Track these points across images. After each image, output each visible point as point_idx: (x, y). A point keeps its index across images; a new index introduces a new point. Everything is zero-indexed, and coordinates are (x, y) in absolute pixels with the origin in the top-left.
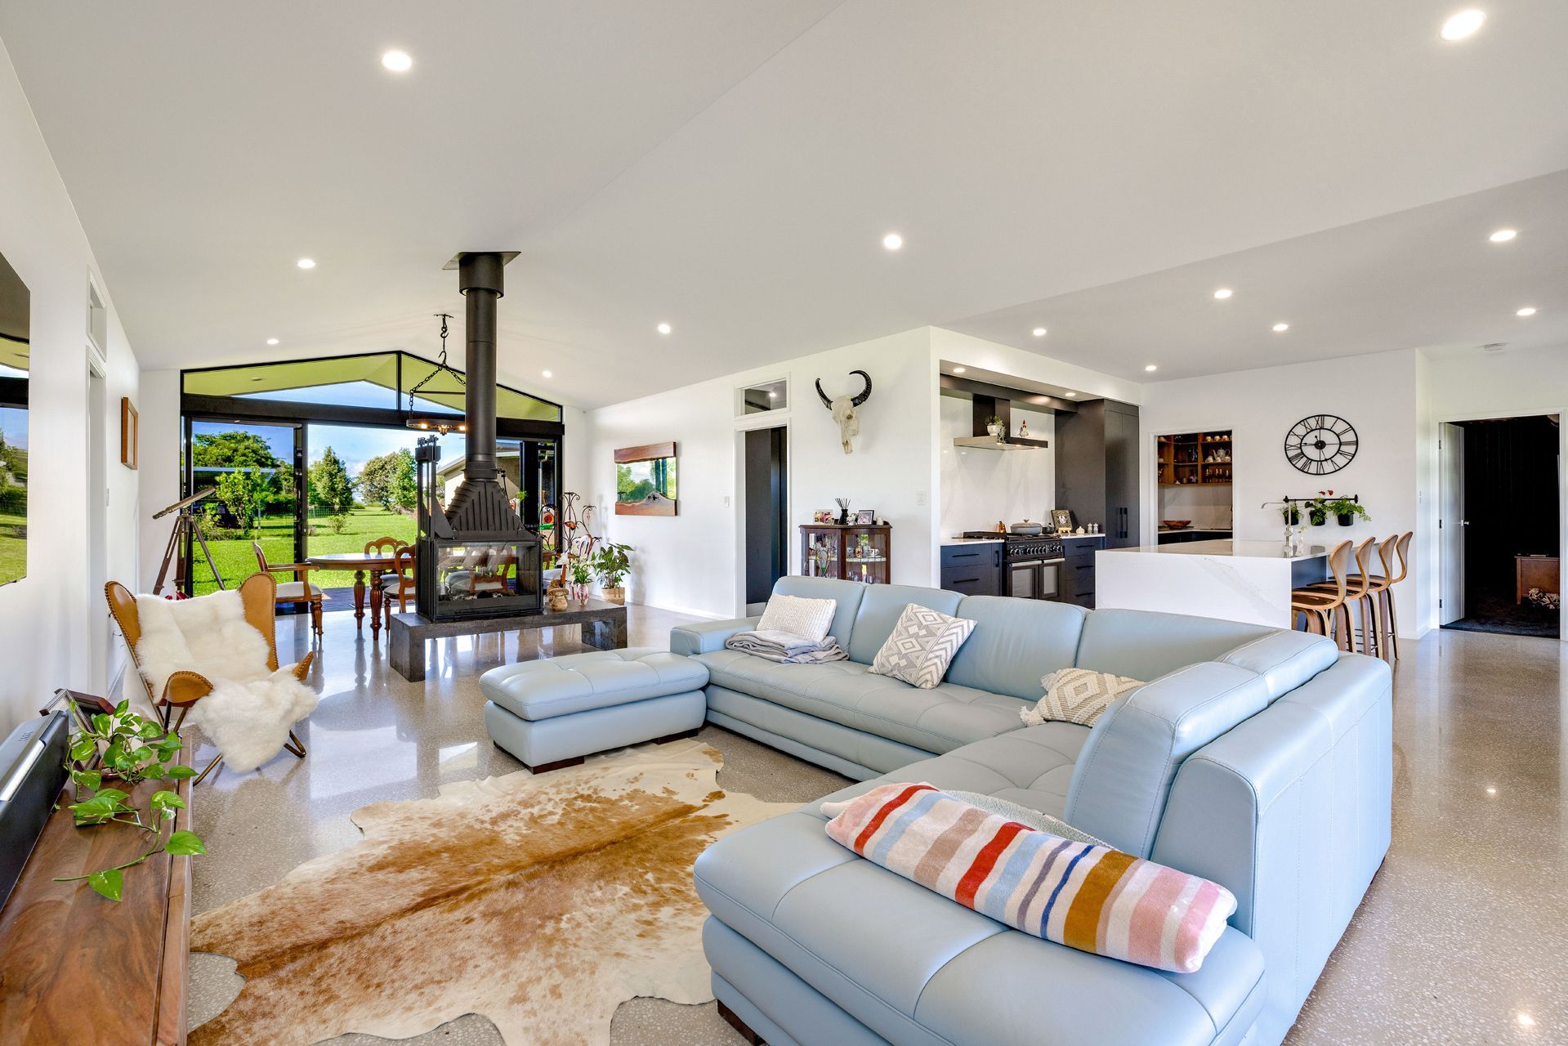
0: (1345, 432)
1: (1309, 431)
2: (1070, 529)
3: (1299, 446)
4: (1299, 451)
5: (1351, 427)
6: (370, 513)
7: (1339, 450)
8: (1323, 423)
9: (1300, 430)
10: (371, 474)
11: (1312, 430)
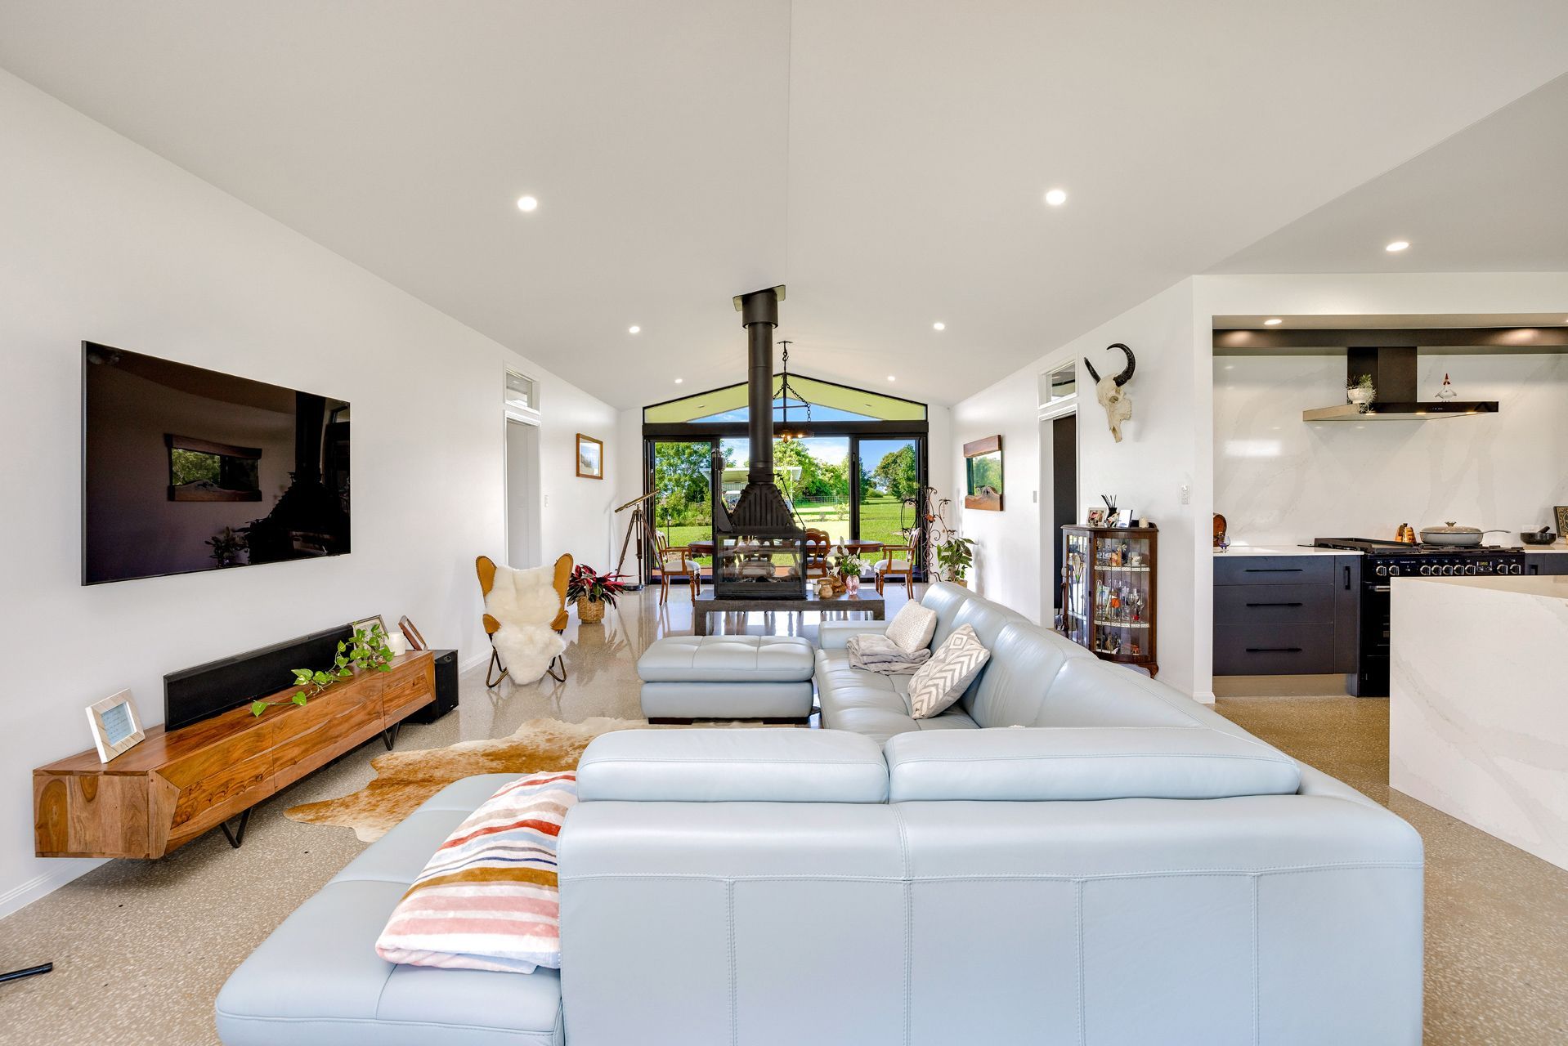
6: (887, 501)
10: (885, 468)
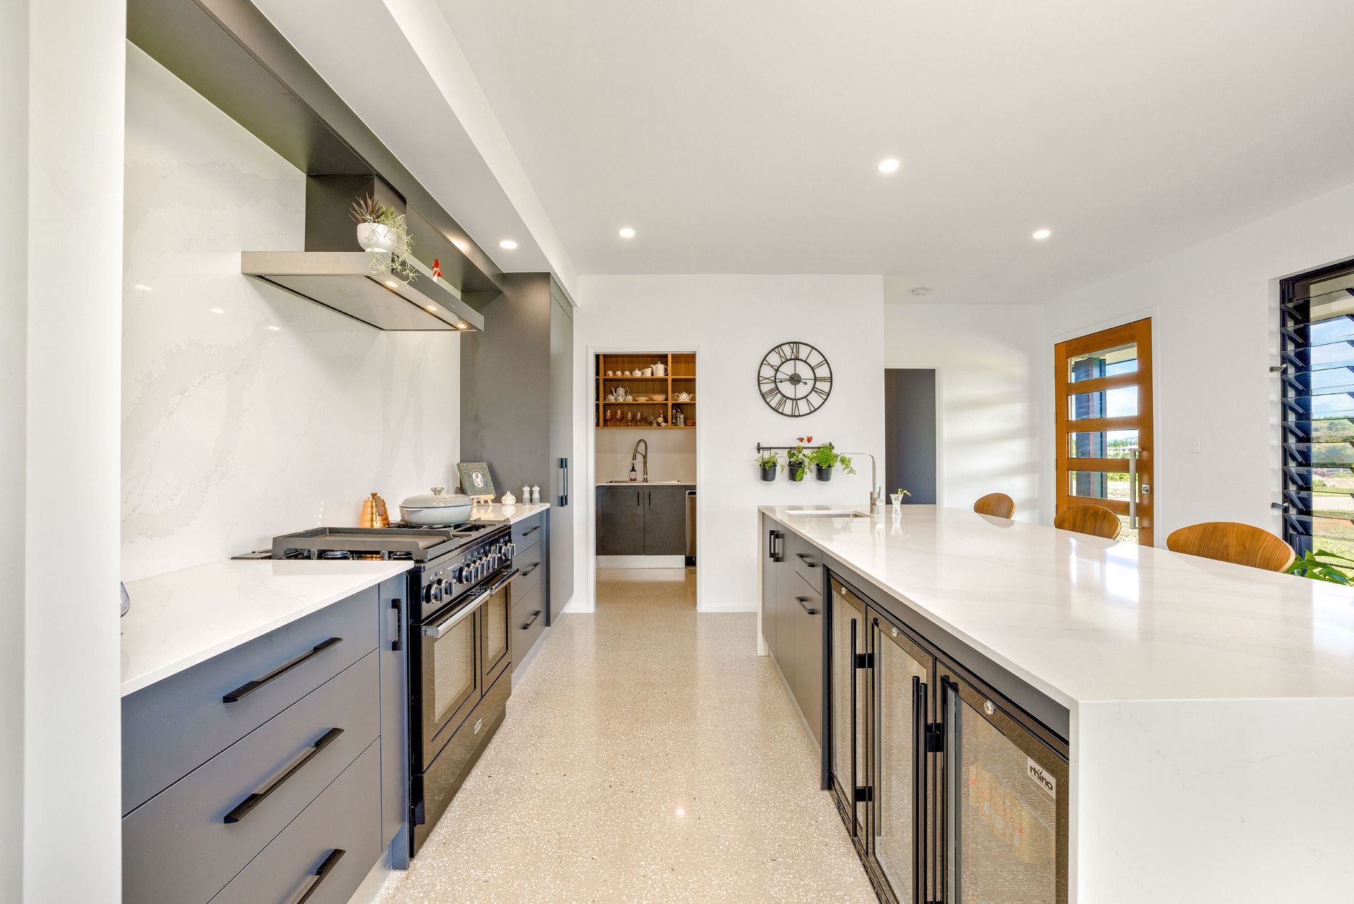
0: (820, 364)
1: (783, 360)
2: (492, 497)
3: (773, 379)
4: (773, 386)
5: (826, 360)
7: (814, 387)
8: (798, 352)
9: (774, 359)
11: (787, 360)
